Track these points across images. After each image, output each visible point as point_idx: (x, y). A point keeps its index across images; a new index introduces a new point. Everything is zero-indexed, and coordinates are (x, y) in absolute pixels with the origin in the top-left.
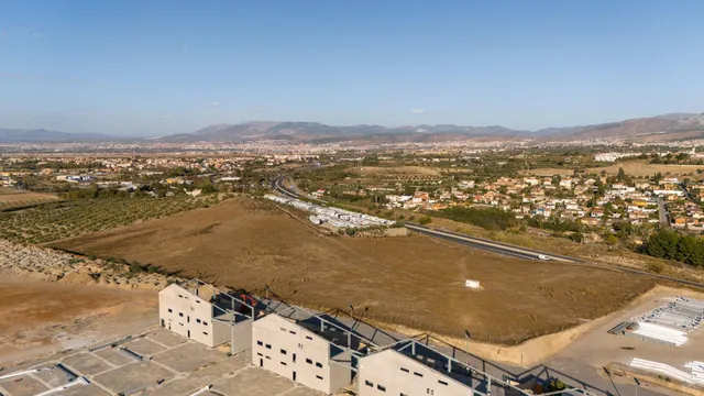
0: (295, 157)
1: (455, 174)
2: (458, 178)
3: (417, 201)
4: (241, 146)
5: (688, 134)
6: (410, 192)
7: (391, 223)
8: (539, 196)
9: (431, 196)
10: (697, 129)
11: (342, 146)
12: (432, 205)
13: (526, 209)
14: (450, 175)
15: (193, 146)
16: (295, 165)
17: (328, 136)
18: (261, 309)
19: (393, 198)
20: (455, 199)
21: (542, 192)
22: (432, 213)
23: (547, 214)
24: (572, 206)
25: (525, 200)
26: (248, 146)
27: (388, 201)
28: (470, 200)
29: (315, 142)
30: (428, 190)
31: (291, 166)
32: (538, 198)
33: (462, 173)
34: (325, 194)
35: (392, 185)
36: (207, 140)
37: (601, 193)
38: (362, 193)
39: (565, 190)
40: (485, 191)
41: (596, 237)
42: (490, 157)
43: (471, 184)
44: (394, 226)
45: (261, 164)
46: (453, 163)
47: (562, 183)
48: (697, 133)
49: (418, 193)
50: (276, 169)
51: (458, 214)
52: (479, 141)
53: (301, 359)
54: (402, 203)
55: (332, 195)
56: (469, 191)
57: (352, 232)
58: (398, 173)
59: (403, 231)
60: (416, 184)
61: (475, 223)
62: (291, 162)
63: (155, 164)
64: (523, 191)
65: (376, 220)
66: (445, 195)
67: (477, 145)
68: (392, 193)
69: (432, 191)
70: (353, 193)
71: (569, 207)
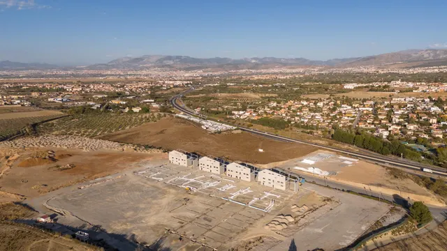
0: (178, 83)
1: (268, 97)
2: (270, 99)
3: (247, 114)
4: (139, 72)
5: (415, 64)
6: (244, 109)
7: (234, 128)
8: (306, 111)
9: (254, 111)
10: (422, 60)
11: (204, 72)
12: (255, 117)
13: (297, 118)
14: (266, 98)
15: (109, 72)
16: (179, 89)
17: (194, 65)
18: (199, 156)
19: (236, 113)
20: (266, 112)
21: (307, 109)
22: (253, 121)
23: (306, 121)
24: (318, 116)
25: (298, 114)
26: (144, 72)
27: (234, 114)
28: (273, 114)
29: (187, 70)
30: (253, 108)
31: (177, 89)
32: (305, 112)
33: (272, 97)
34: (202, 110)
35: (235, 104)
36: (118, 68)
37: (334, 109)
38: (220, 109)
39: (319, 107)
40: (281, 108)
41: (320, 132)
42: (291, 83)
43: (275, 104)
44: (235, 129)
45: (159, 88)
46: (269, 88)
47: (318, 104)
48: (421, 63)
49: (248, 110)
50: (169, 91)
51: (265, 122)
52: (290, 68)
53: (213, 167)
54: (240, 115)
55: (205, 110)
56: (274, 108)
57: (220, 132)
58: (238, 97)
59: (240, 131)
60: (248, 103)
61: (271, 126)
62: (176, 86)
63: (96, 88)
64: (299, 108)
65: (229, 127)
66: (261, 111)
67: (288, 71)
68: (235, 110)
69: (255, 108)
70: (215, 109)
71: (317, 117)
